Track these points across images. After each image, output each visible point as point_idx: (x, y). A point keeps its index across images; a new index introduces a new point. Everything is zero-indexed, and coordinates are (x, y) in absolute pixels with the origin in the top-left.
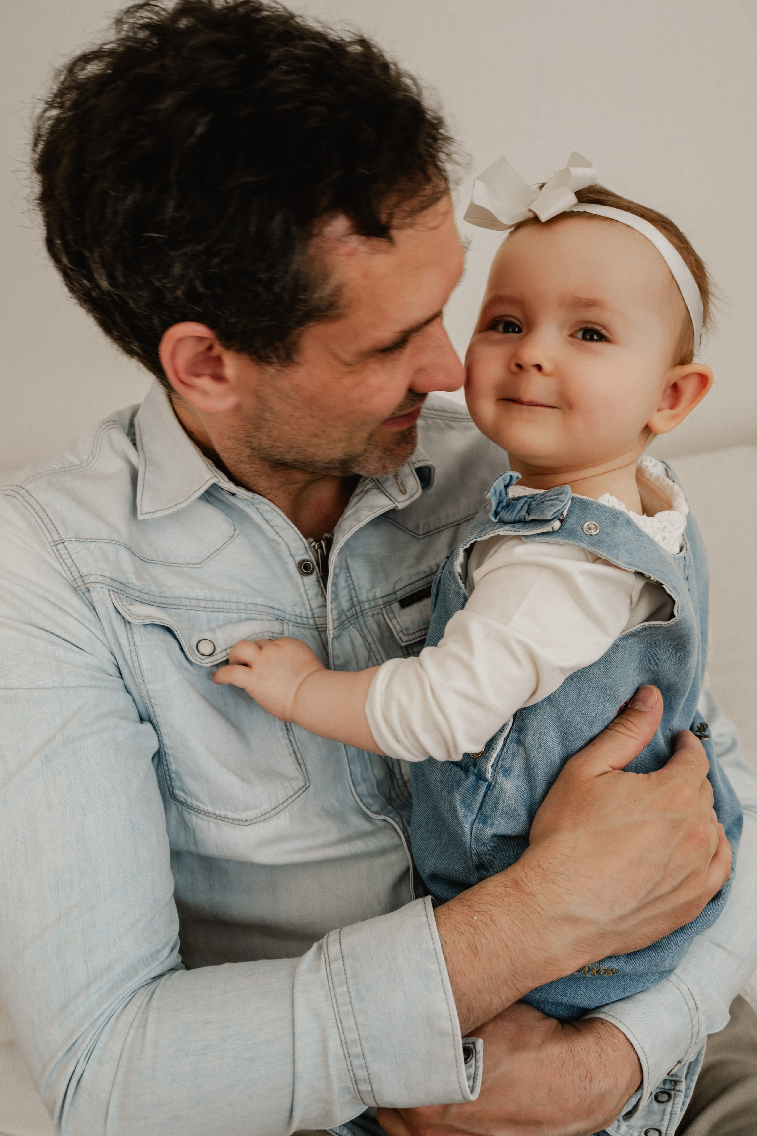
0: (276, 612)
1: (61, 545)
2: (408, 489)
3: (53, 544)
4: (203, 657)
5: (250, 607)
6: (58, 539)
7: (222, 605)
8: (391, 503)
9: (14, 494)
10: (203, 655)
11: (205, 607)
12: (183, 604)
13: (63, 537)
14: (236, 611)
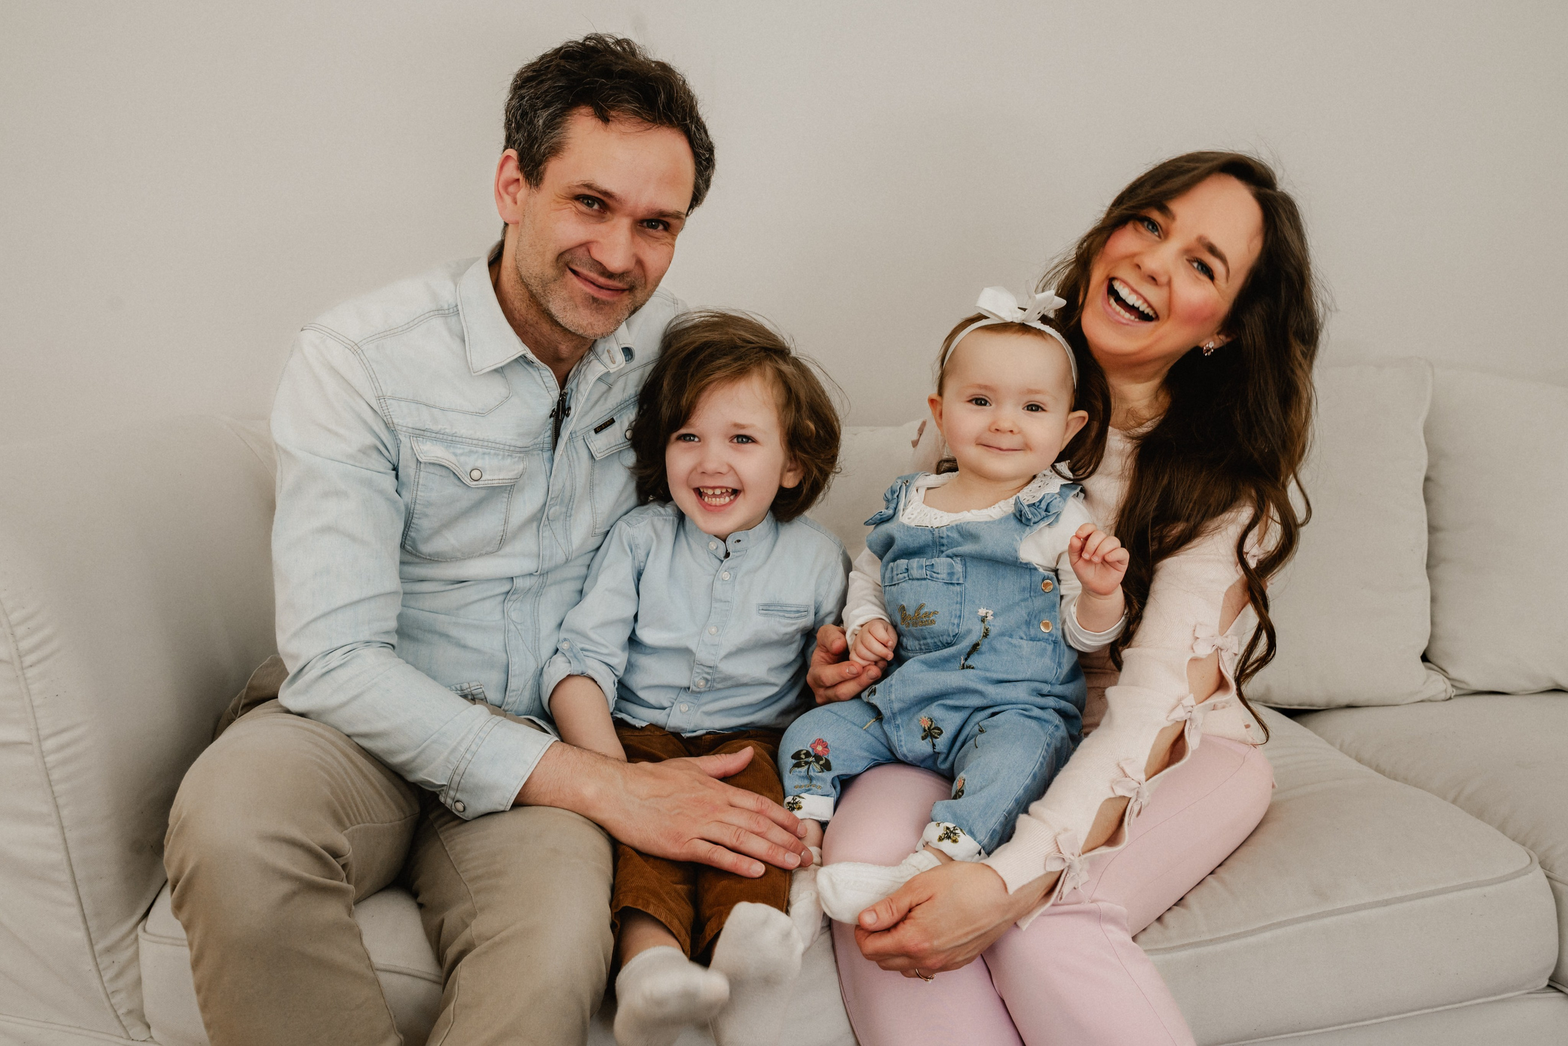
2: (617, 361)
8: (605, 368)
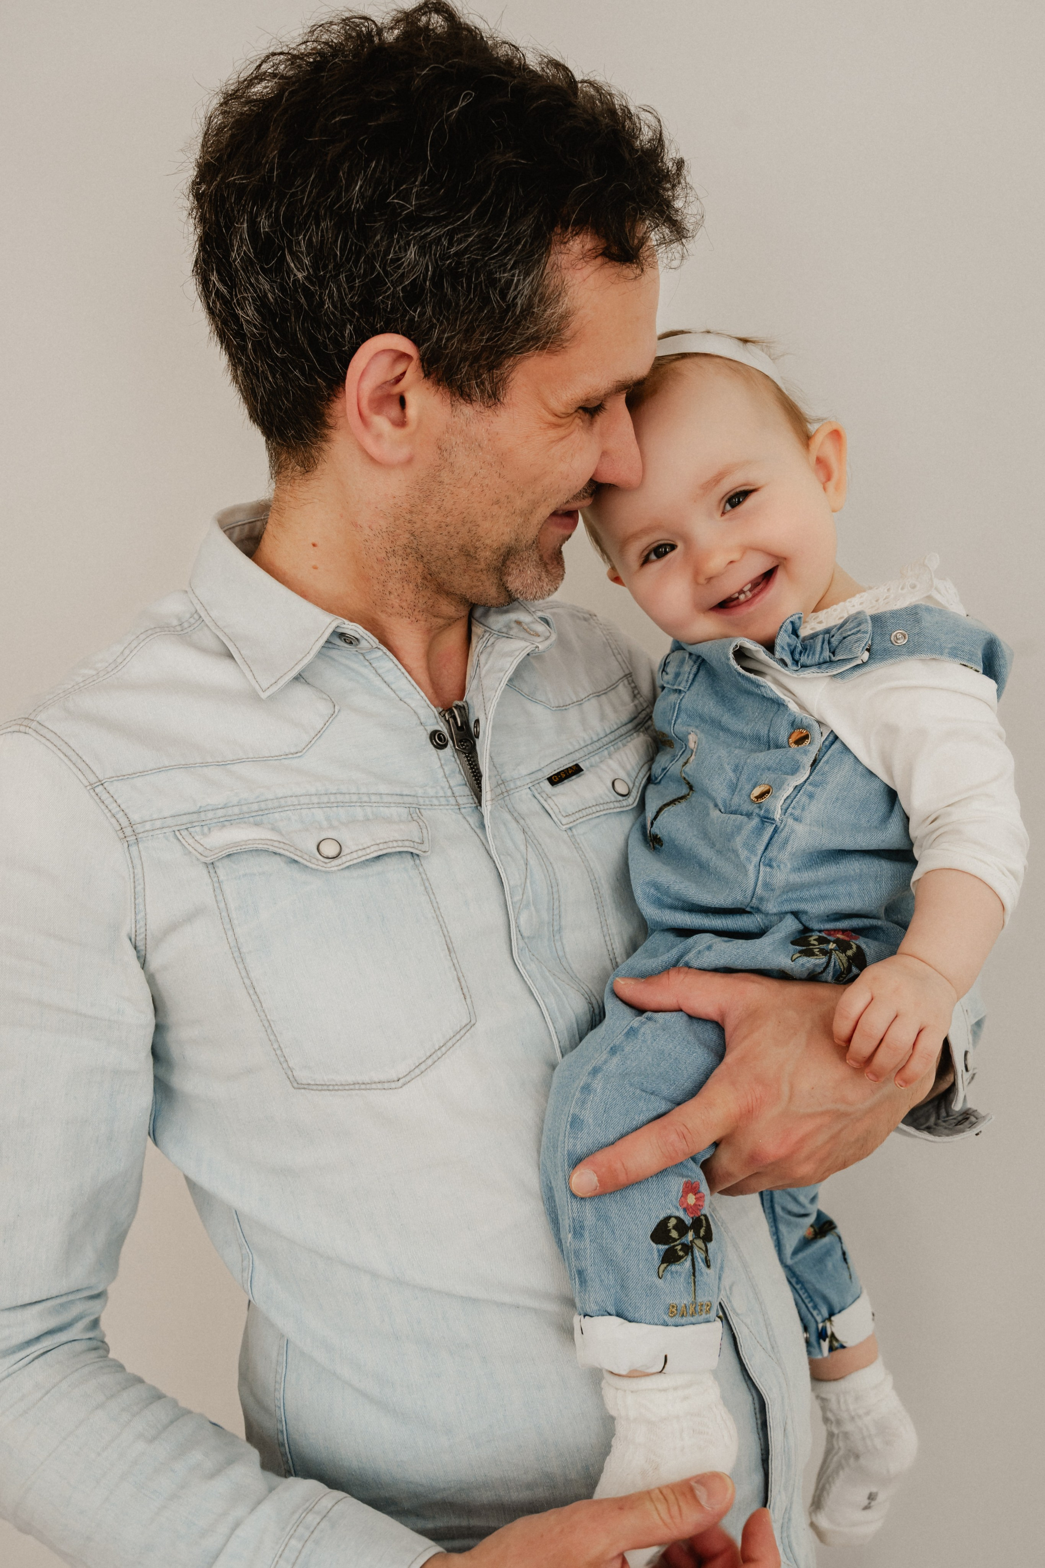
0: (406, 799)
1: (101, 787)
3: (89, 788)
4: (327, 860)
5: (374, 798)
6: (95, 780)
7: (340, 798)
9: (22, 729)
10: (328, 858)
11: (319, 803)
12: (289, 803)
13: (101, 778)
14: (358, 804)
